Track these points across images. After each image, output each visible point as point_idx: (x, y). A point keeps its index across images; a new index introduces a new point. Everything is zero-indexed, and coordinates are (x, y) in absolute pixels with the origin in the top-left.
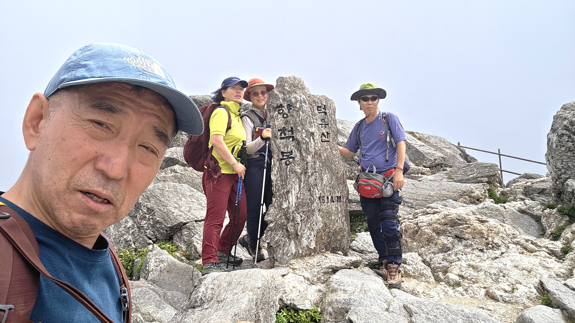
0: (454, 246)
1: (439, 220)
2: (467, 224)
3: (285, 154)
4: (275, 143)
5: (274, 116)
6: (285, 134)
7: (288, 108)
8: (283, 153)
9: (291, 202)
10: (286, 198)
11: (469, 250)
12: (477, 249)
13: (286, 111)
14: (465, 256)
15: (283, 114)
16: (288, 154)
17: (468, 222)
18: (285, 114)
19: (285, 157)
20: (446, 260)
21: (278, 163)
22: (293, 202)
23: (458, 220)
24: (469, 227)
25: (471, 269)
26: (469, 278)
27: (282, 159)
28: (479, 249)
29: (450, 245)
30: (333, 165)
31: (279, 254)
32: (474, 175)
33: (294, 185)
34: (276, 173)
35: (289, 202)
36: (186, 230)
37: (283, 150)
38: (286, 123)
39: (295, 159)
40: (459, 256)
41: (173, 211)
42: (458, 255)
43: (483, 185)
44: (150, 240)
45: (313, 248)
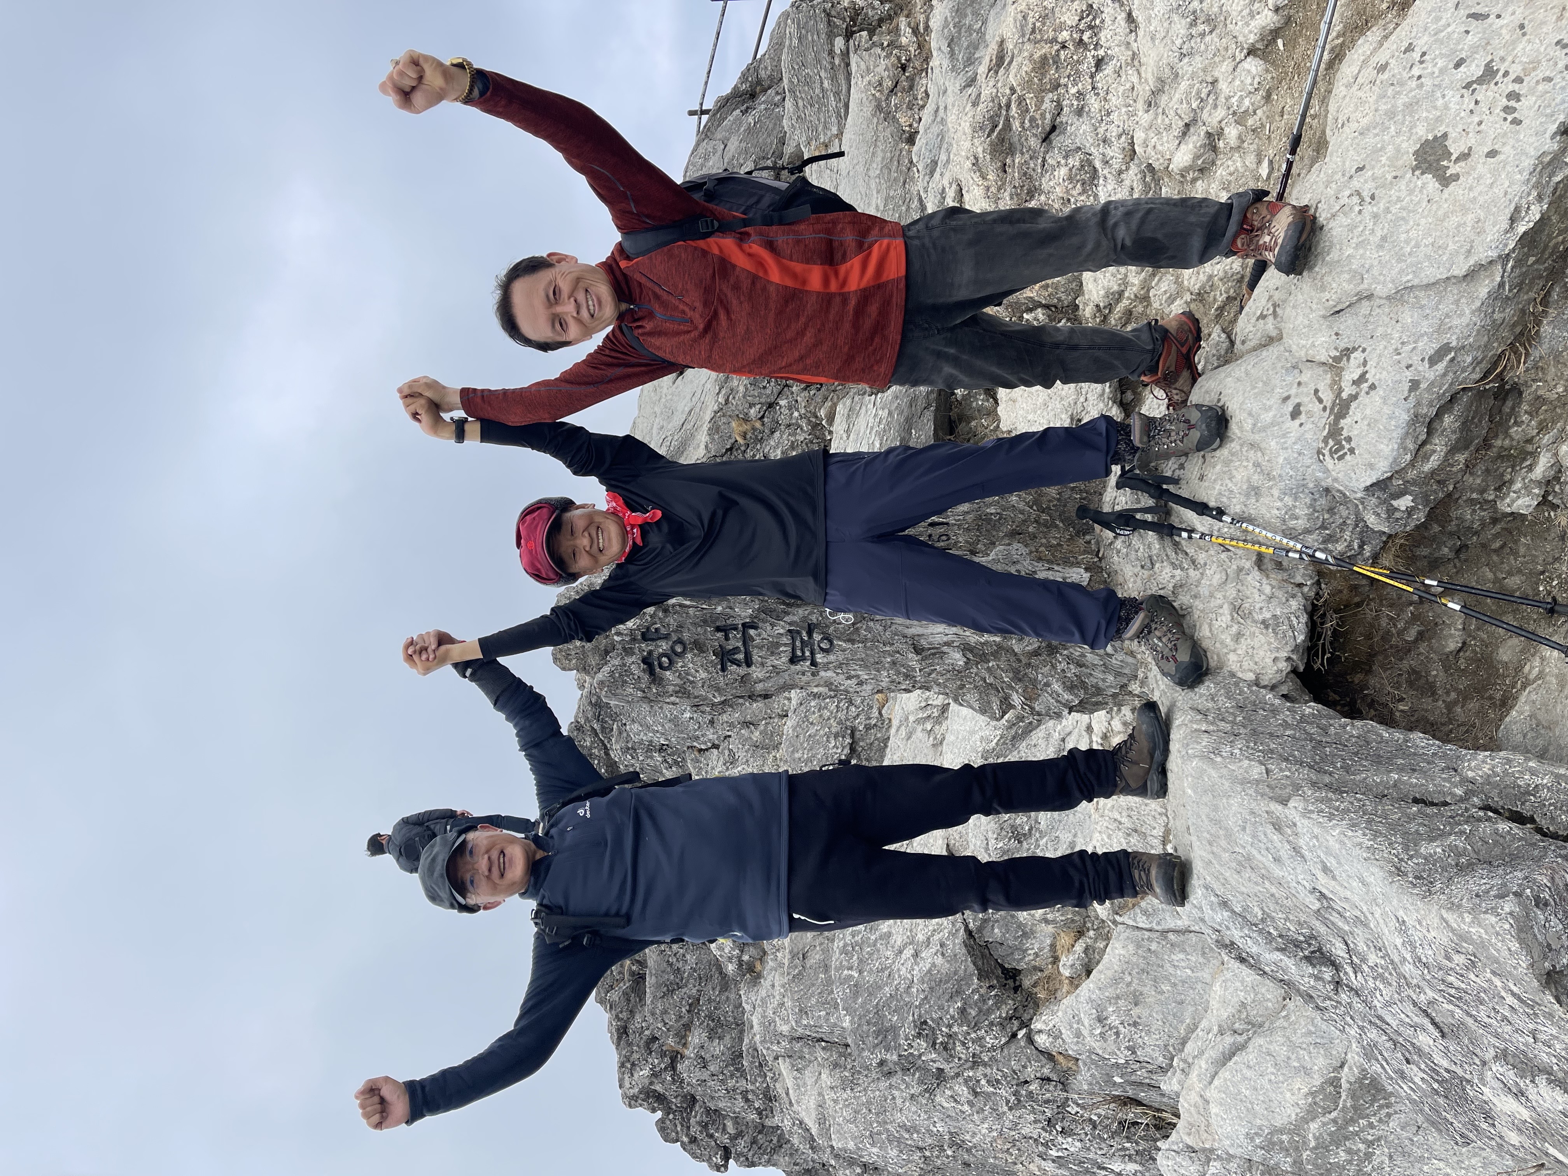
0: (1080, 148)
1: (988, 188)
2: (1008, 106)
3: (799, 653)
4: (761, 681)
5: (678, 681)
6: (736, 650)
7: (653, 640)
8: (793, 660)
9: (945, 639)
10: (934, 654)
11: (1094, 104)
12: (1092, 77)
13: (664, 646)
14: (1114, 116)
15: (672, 656)
16: (798, 643)
17: (1004, 101)
18: (672, 649)
19: (807, 654)
20: (1120, 172)
21: (822, 673)
22: (947, 631)
23: (992, 130)
24: (1021, 100)
25: (1163, 99)
26: (1194, 106)
27: (814, 663)
28: (1093, 70)
29: (1075, 161)
31: (1104, 680)
32: (823, 74)
33: (893, 627)
34: (854, 681)
35: (947, 644)
36: (986, 932)
37: (785, 659)
38: (699, 646)
39: (815, 621)
40: (1114, 132)
41: (928, 966)
42: (1108, 135)
43: (856, 50)
44: (1019, 1036)
45: (1088, 575)
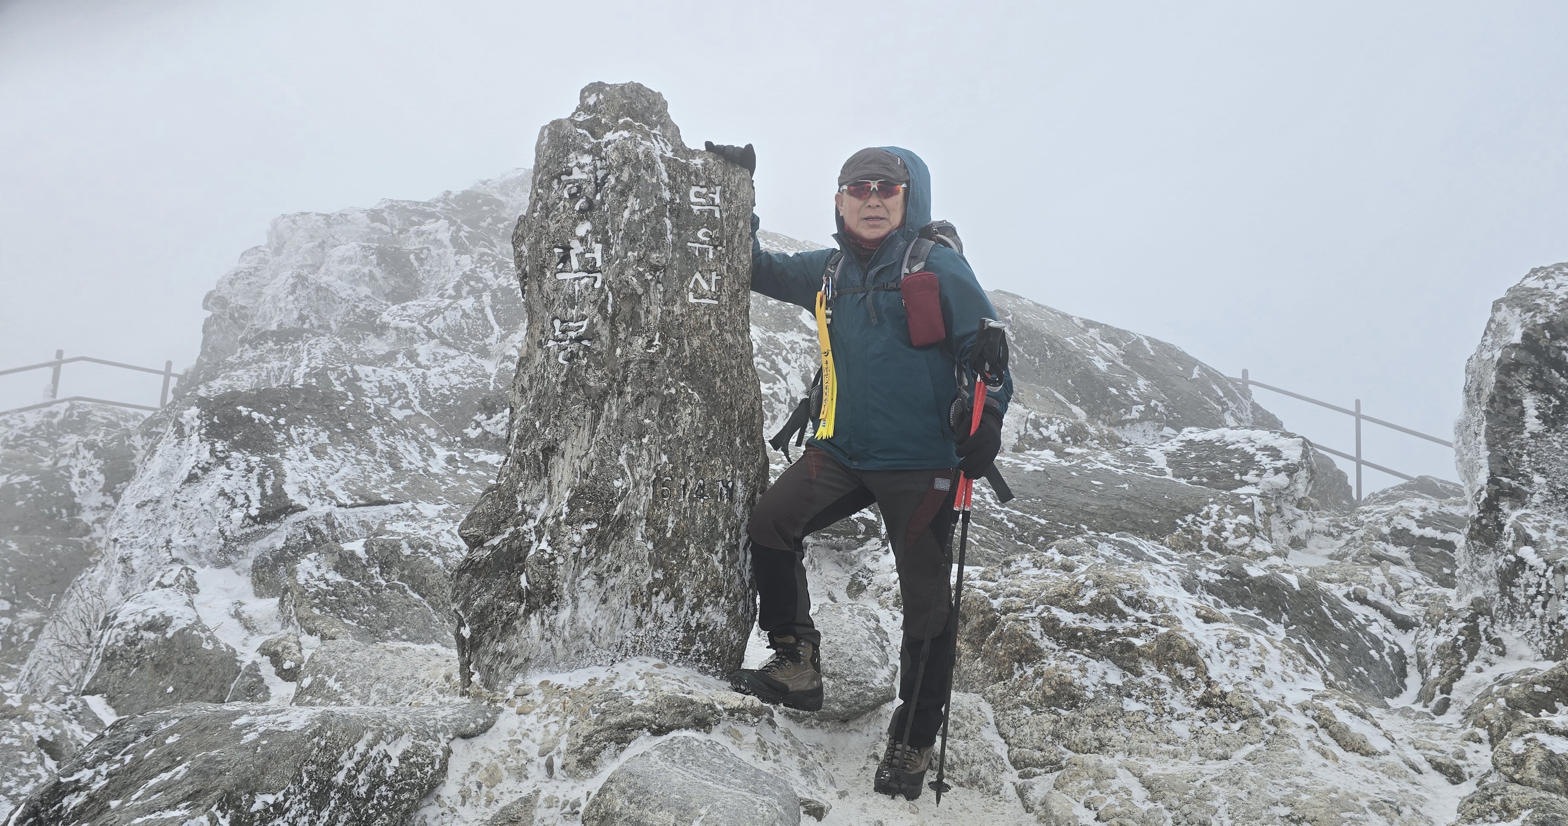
3: (563, 328)
4: (540, 287)
7: (595, 180)
9: (555, 483)
10: (539, 469)
13: (589, 190)
15: (579, 198)
18: (586, 198)
19: (561, 336)
21: (539, 352)
30: (718, 380)
31: (486, 653)
33: (574, 428)
34: (526, 384)
37: (559, 313)
39: (594, 346)
